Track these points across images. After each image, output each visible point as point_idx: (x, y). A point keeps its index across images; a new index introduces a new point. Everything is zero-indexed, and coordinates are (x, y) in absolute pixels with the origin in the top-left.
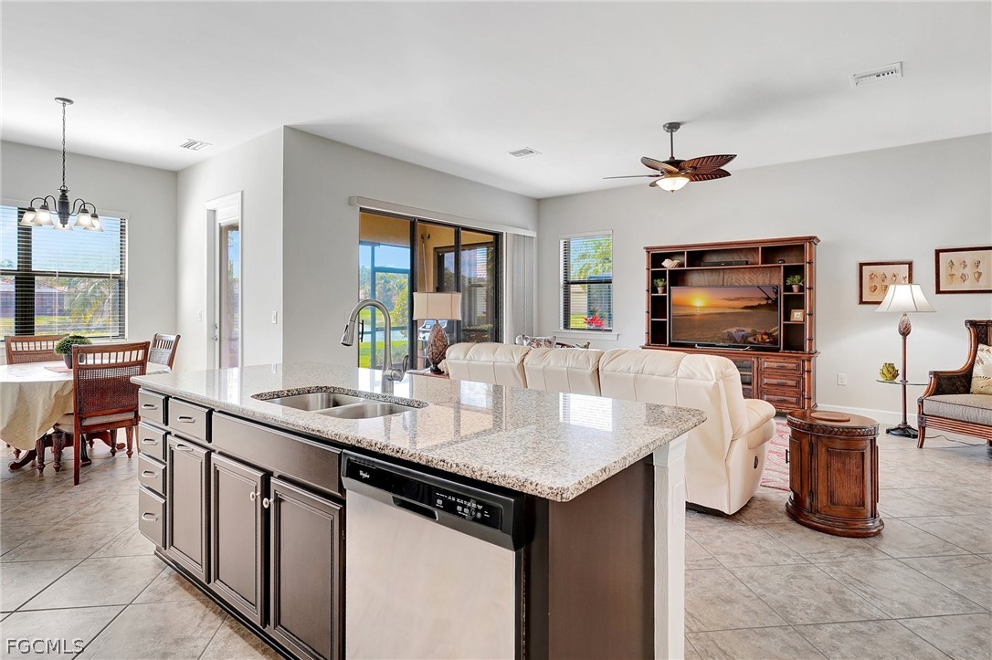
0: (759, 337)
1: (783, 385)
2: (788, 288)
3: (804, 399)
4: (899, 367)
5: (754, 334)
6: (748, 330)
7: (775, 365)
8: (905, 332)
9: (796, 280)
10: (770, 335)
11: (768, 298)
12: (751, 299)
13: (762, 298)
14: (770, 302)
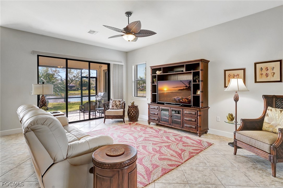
0: (184, 100)
1: (191, 121)
2: (194, 81)
3: (198, 127)
4: (234, 116)
5: (182, 99)
6: (180, 97)
7: (188, 112)
8: (236, 100)
9: (196, 77)
10: (187, 99)
11: (186, 86)
12: (180, 87)
13: (184, 87)
14: (187, 87)
